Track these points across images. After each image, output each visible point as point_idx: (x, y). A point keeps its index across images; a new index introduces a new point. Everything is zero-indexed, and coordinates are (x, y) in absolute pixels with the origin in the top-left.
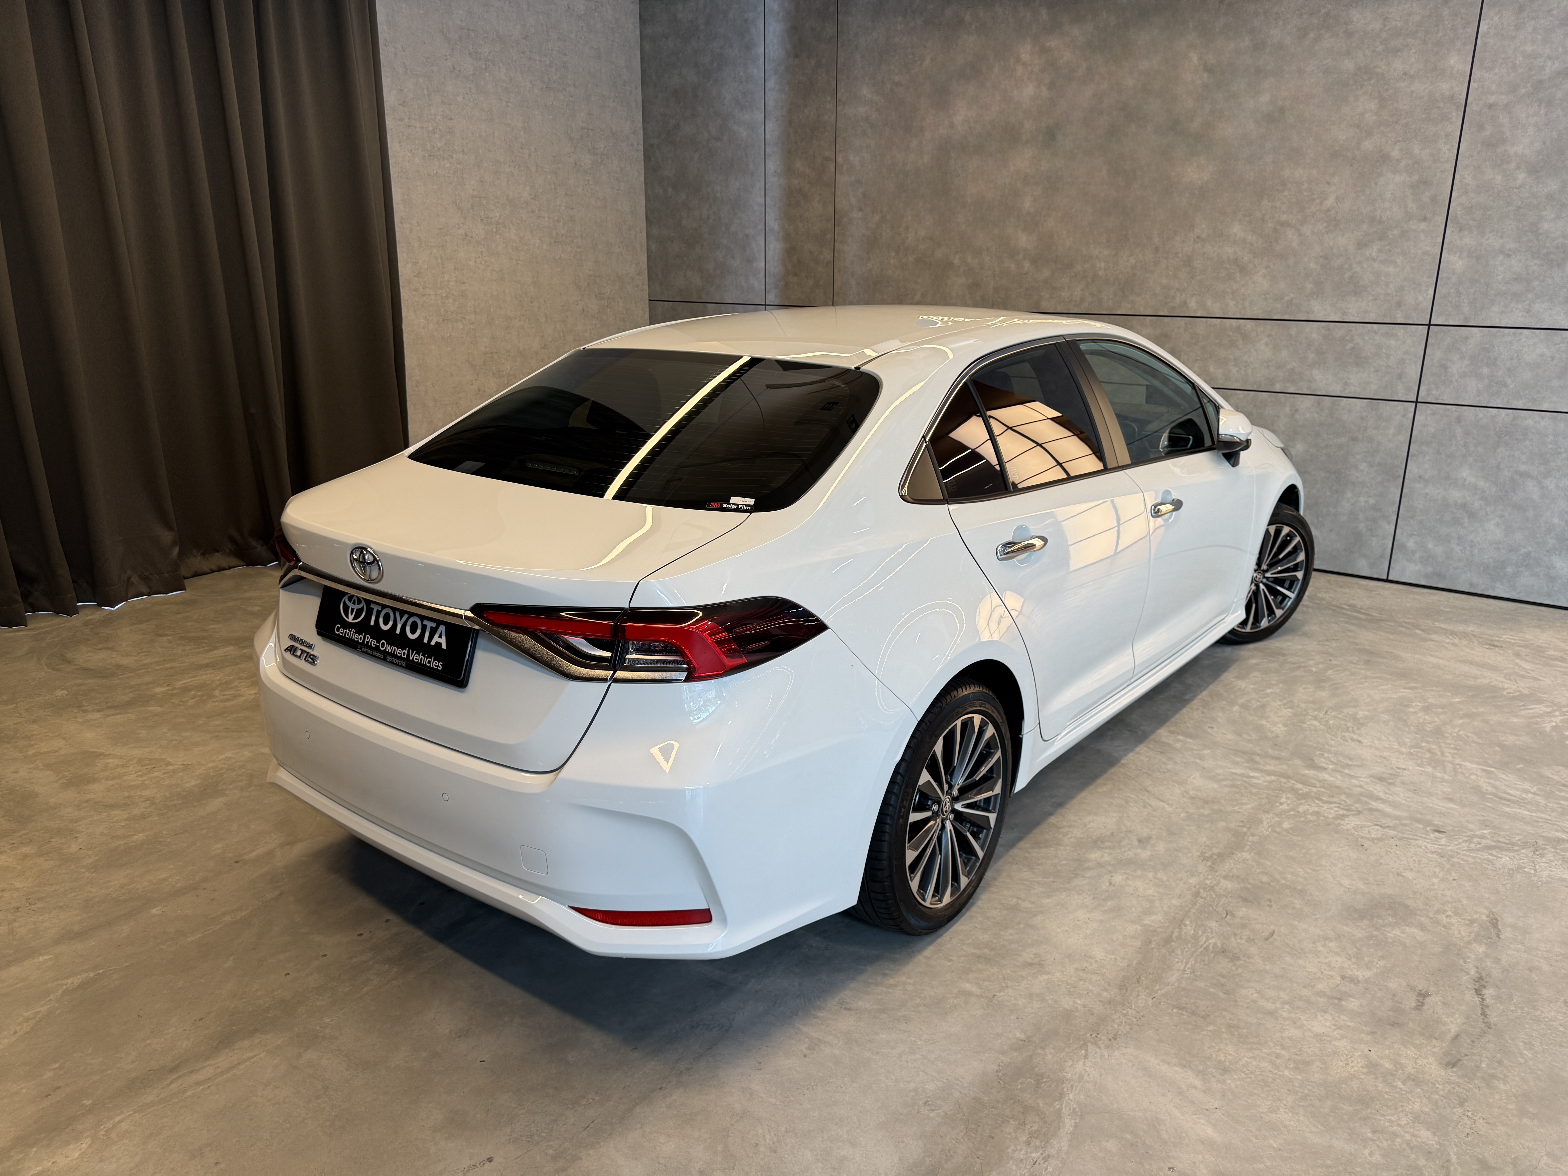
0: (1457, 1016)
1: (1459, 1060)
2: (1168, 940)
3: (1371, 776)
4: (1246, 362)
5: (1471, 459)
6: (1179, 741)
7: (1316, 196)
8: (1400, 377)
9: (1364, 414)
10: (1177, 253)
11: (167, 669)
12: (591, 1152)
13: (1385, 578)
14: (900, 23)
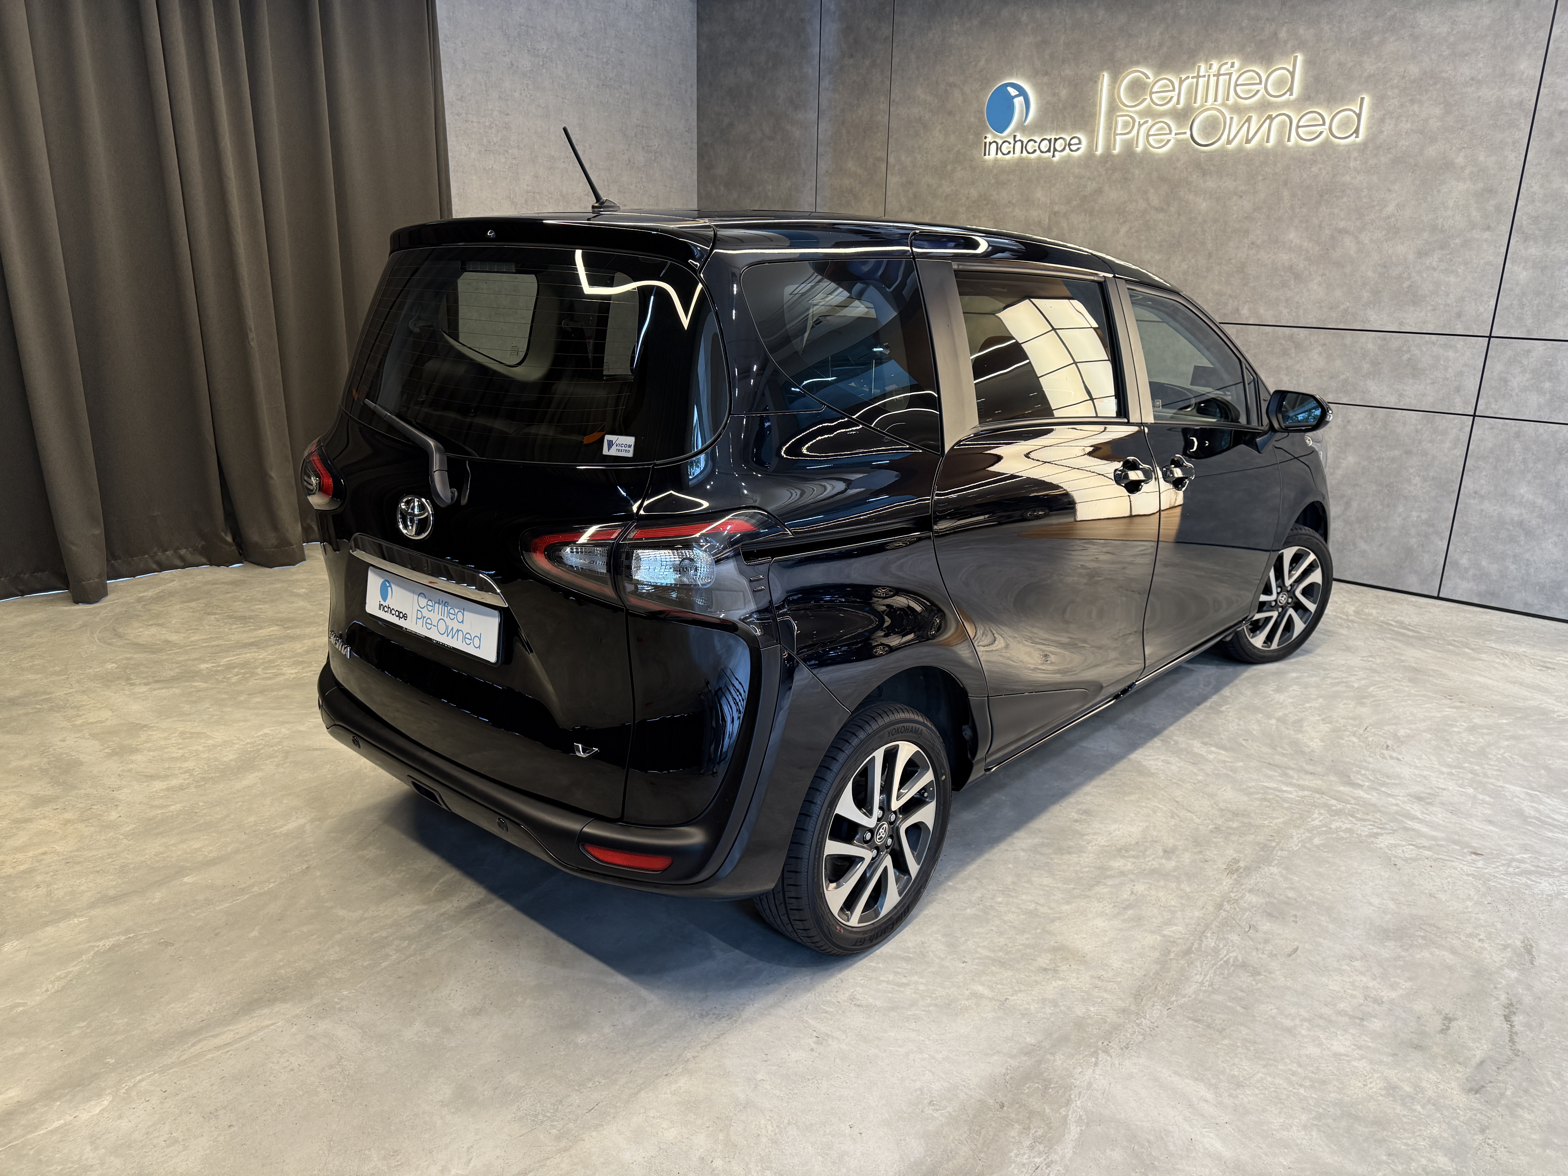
0: (1484, 1041)
1: (1483, 1087)
2: (1188, 952)
3: (1408, 795)
5: (1529, 476)
6: (1212, 752)
7: (1376, 203)
8: (1458, 390)
9: (1419, 427)
10: (1230, 260)
11: (213, 646)
12: (594, 1134)
13: (1436, 595)
14: (957, 24)
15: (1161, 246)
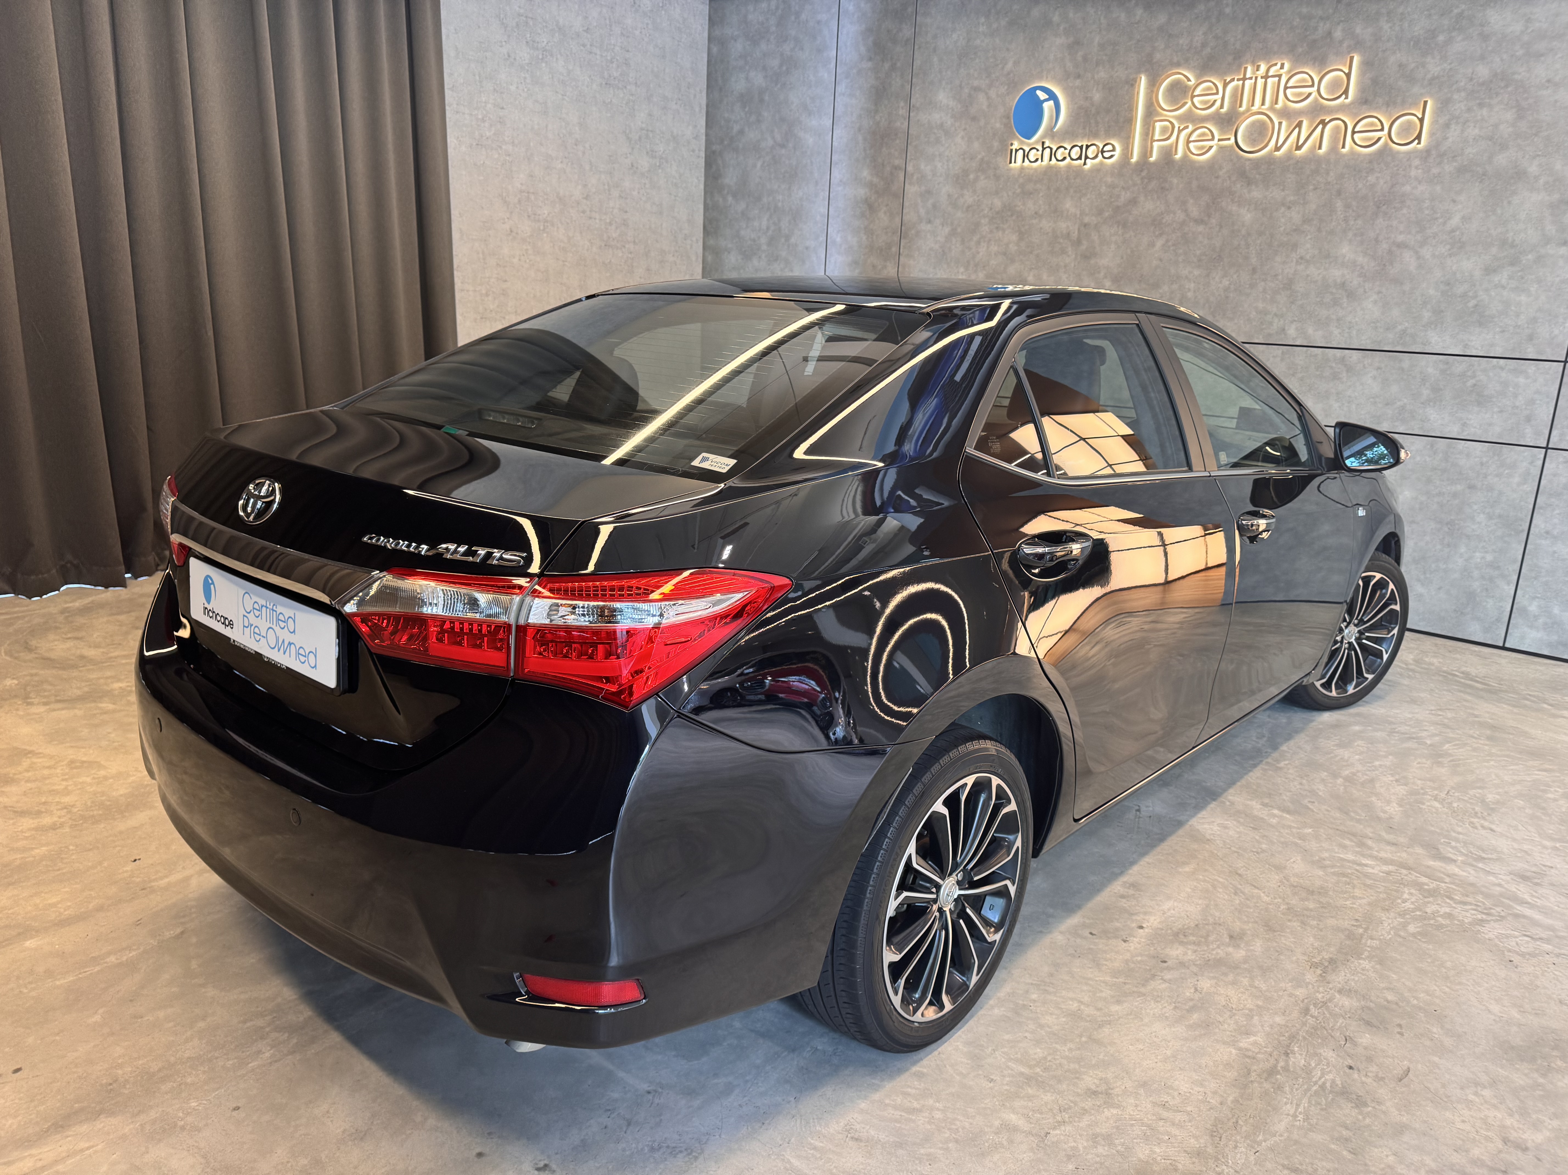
2: (1271, 1072)
3: (1511, 874)
4: (1350, 397)
6: (1274, 816)
7: (1439, 215)
8: (1528, 419)
9: (1485, 460)
10: (1276, 275)
13: (1501, 645)
14: (983, 24)
15: (1200, 260)
